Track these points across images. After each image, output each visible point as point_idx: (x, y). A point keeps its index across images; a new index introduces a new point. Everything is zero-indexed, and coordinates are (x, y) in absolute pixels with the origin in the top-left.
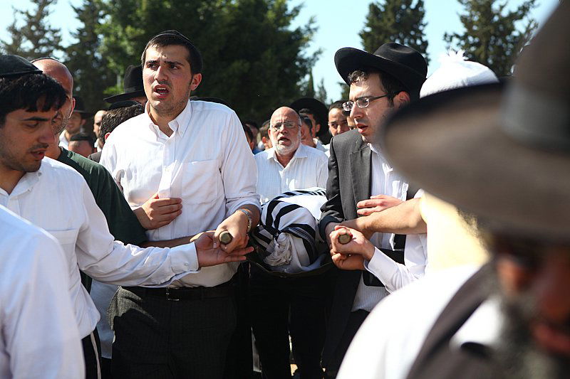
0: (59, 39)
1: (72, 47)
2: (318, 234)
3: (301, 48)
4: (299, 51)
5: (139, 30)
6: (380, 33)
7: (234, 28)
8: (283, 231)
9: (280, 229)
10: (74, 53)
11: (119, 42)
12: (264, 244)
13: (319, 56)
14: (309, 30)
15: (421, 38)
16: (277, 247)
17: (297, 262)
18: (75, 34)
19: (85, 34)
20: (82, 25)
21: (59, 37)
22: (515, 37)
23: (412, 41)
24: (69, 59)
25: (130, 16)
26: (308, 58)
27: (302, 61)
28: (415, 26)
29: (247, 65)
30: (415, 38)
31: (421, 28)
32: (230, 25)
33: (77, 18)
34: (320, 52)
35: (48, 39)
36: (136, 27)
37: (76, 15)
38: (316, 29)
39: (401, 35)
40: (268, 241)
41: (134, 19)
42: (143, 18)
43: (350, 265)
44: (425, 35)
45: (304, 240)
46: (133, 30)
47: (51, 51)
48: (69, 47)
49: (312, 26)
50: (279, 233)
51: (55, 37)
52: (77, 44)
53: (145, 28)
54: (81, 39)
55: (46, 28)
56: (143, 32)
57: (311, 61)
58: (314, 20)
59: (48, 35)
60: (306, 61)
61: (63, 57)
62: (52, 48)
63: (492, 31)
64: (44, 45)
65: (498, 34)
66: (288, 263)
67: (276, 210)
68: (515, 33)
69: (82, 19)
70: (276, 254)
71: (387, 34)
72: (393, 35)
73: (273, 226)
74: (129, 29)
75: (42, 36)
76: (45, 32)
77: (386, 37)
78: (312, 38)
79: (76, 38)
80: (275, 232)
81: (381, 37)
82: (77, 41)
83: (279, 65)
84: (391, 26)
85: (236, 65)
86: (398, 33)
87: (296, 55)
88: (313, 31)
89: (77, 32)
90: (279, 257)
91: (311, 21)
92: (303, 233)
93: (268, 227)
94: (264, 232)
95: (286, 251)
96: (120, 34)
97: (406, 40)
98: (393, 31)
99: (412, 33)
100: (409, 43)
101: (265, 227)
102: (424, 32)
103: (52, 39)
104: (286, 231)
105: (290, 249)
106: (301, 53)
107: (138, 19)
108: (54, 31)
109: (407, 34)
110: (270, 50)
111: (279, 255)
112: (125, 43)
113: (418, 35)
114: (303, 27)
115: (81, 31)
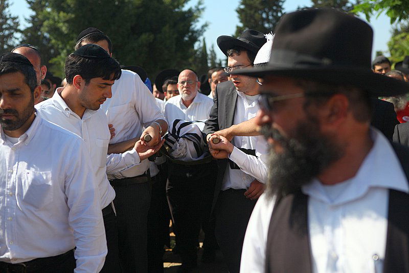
0: (17, 24)
1: (28, 30)
2: (202, 139)
3: (193, 23)
4: (192, 25)
5: (70, 15)
6: (251, 9)
7: (141, 10)
8: (181, 137)
9: (180, 136)
10: (29, 34)
11: (57, 23)
12: (171, 145)
13: (206, 28)
14: (198, 10)
15: (281, 11)
16: (178, 146)
17: (189, 155)
18: (29, 20)
19: (36, 20)
20: (34, 13)
21: (18, 23)
22: (349, 8)
23: (275, 14)
24: (25, 38)
25: (62, 4)
26: (198, 30)
27: (193, 32)
28: (276, 3)
29: (152, 37)
30: (277, 11)
31: (280, 4)
32: (138, 8)
33: (30, 8)
34: (206, 25)
35: (9, 25)
36: (68, 13)
37: (29, 6)
38: (203, 9)
39: (267, 10)
40: (173, 143)
41: (65, 6)
42: (72, 6)
43: (221, 156)
44: (283, 9)
45: (194, 142)
46: (65, 14)
47: (12, 33)
48: (25, 30)
49: (201, 7)
50: (180, 138)
51: (14, 23)
52: (31, 27)
53: (74, 12)
54: (33, 24)
55: (8, 17)
56: (73, 16)
57: (200, 32)
58: (202, 2)
59: (9, 22)
60: (196, 32)
61: (21, 37)
62: (12, 31)
63: (332, 4)
64: (6, 29)
65: (336, 5)
66: (184, 156)
67: (178, 125)
68: (349, 5)
69: (33, 8)
70: (178, 150)
71: (257, 10)
72: (261, 10)
73: (176, 134)
74: (62, 14)
75: (5, 23)
76: (7, 19)
77: (255, 12)
78: (200, 15)
79: (29, 23)
80: (177, 138)
81: (252, 12)
82: (30, 25)
83: (175, 36)
84: (260, 3)
85: (144, 37)
86: (264, 9)
87: (189, 28)
88: (201, 10)
89: (30, 19)
90: (180, 152)
91: (200, 3)
92: (193, 138)
93: (173, 135)
94: (171, 137)
95: (183, 149)
96: (56, 18)
97: (270, 13)
98: (261, 7)
99: (275, 8)
100: (273, 15)
101: (171, 135)
102: (283, 7)
103: (12, 24)
104: (183, 137)
105: (186, 148)
106: (193, 26)
107: (69, 6)
108: (14, 19)
109: (271, 9)
110: (168, 26)
111: (179, 150)
112: (61, 25)
113: (279, 9)
114: (194, 8)
115: (33, 17)
